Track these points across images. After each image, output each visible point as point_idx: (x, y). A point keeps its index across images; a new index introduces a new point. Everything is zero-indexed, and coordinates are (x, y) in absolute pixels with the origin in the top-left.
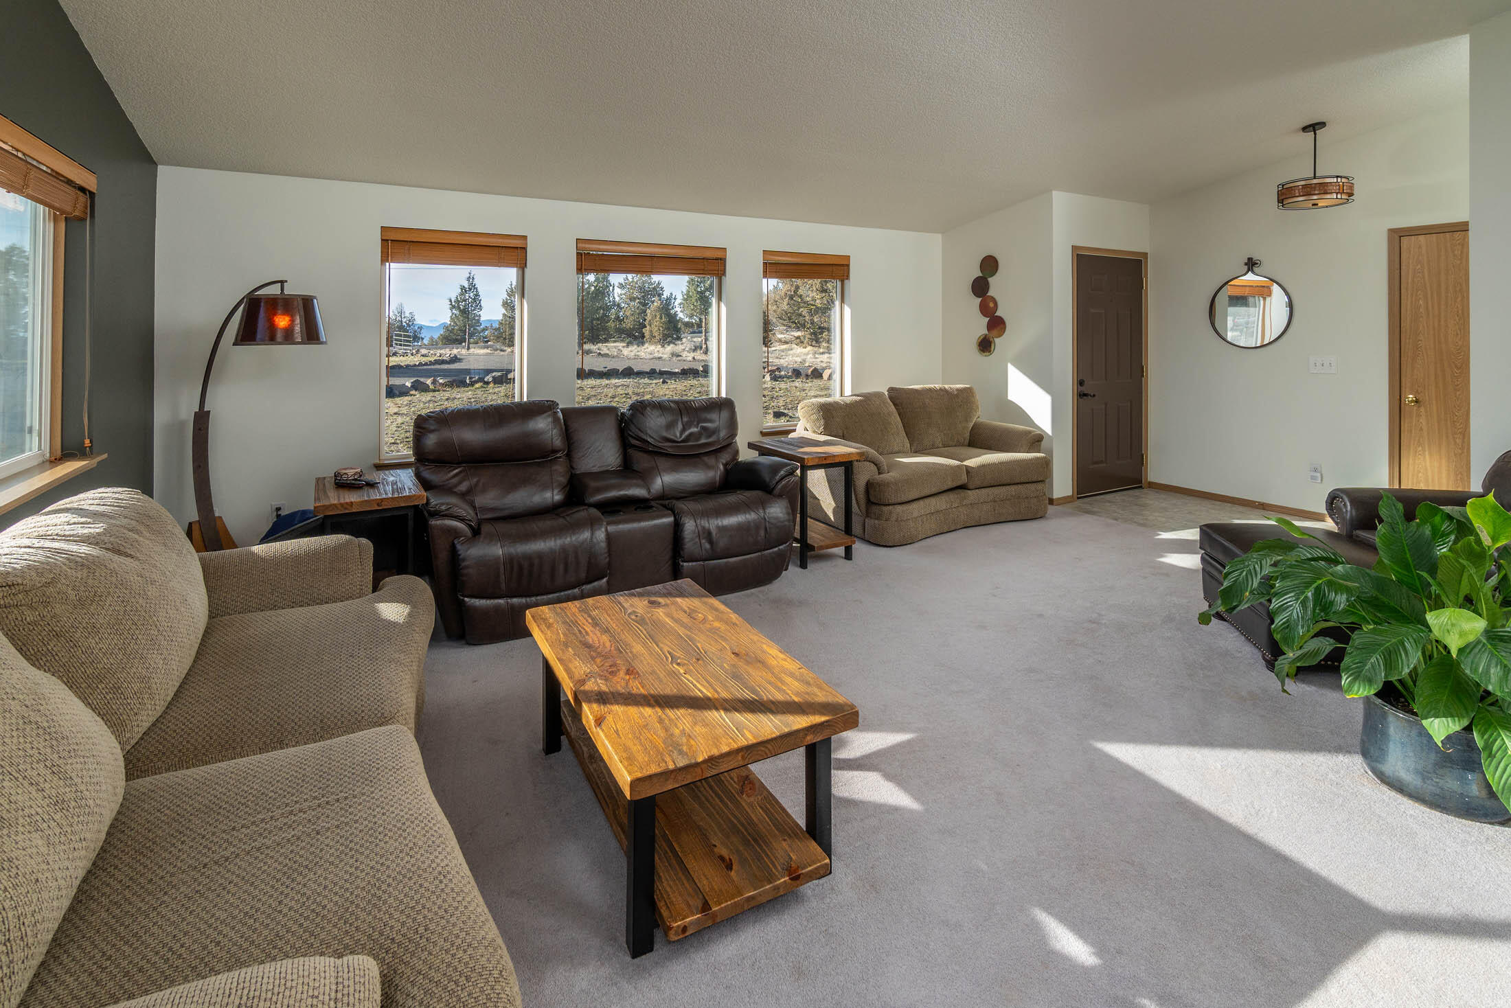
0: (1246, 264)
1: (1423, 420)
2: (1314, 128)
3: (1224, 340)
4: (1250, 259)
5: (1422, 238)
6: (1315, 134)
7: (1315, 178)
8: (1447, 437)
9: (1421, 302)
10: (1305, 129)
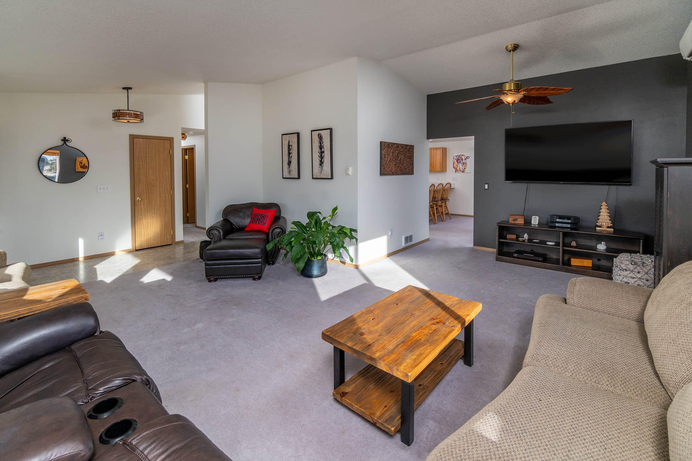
0: (62, 140)
1: (142, 206)
2: (128, 89)
3: (42, 174)
4: (65, 138)
5: (141, 140)
6: (128, 92)
7: (128, 110)
8: (150, 211)
9: (141, 163)
10: (124, 88)
